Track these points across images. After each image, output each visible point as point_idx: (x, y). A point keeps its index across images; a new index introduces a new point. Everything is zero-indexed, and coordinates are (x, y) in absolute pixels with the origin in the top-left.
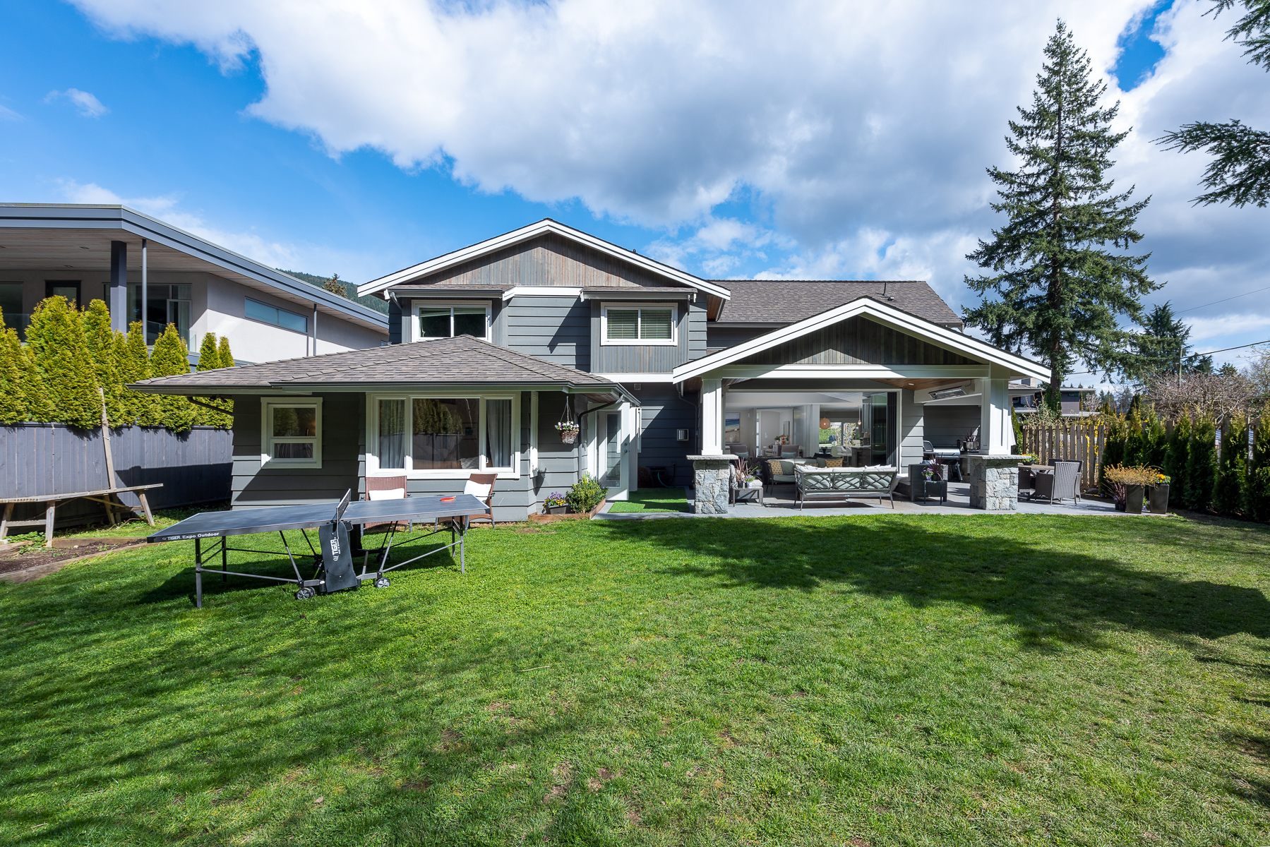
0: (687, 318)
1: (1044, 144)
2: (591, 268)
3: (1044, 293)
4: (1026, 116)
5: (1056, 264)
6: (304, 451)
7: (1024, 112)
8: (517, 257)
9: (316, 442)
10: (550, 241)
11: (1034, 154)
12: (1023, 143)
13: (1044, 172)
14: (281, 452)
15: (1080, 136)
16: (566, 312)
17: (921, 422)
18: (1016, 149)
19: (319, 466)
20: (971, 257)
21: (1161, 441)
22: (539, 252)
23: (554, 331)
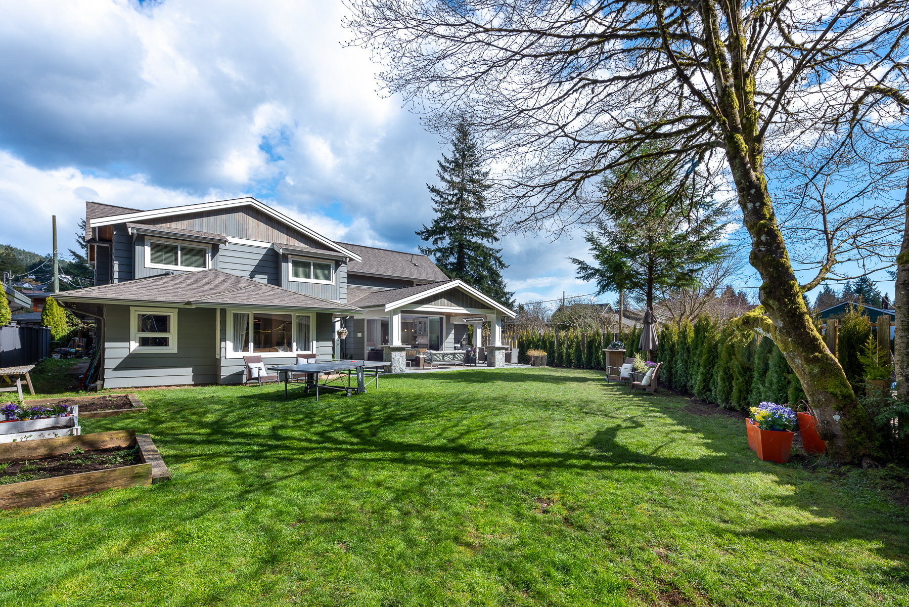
0: (340, 269)
1: (457, 180)
2: (276, 232)
3: (455, 261)
4: (447, 160)
5: (461, 247)
6: (163, 342)
7: (445, 158)
8: (224, 216)
9: (172, 336)
10: (250, 210)
11: (452, 183)
12: (447, 176)
13: (456, 195)
14: (144, 342)
15: (472, 181)
16: (260, 257)
17: (453, 332)
18: (443, 178)
19: (175, 351)
20: (418, 234)
21: (539, 340)
22: (240, 216)
23: (252, 268)
